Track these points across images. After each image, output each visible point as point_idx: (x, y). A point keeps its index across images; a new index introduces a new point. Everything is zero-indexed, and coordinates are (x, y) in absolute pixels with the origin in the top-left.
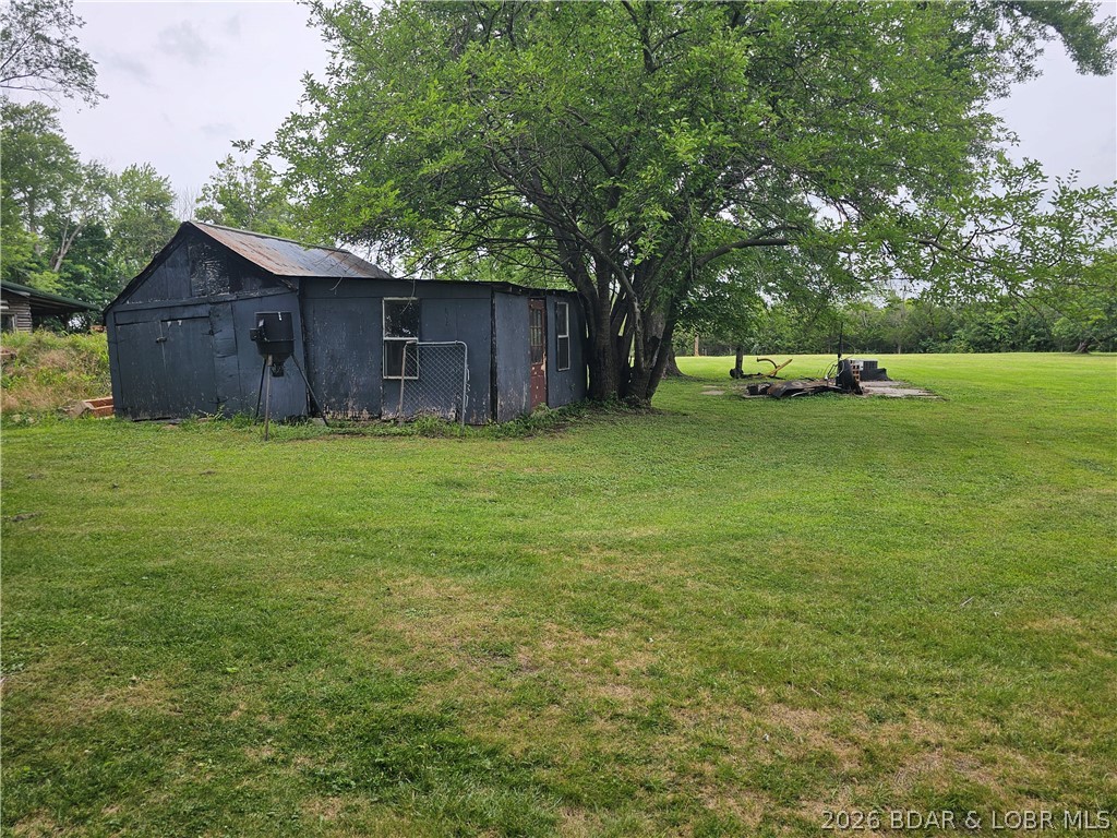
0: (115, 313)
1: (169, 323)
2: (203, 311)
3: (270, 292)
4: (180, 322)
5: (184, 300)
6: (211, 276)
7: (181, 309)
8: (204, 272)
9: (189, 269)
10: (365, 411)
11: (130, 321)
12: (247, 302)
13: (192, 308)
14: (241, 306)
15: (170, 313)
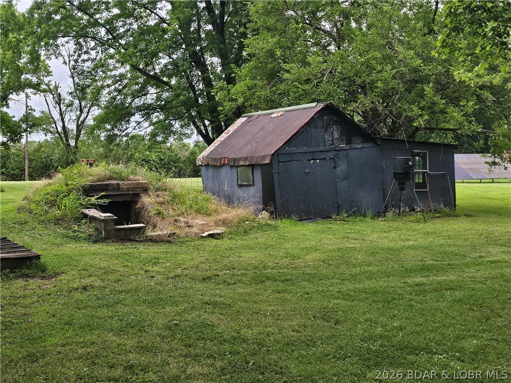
0: (278, 155)
1: (312, 161)
2: (331, 155)
3: (367, 145)
4: (318, 161)
5: (321, 148)
6: (336, 135)
7: (319, 153)
8: (333, 132)
9: (324, 130)
10: (407, 208)
11: (288, 160)
12: (355, 150)
13: (325, 153)
14: (351, 153)
15: (313, 156)
